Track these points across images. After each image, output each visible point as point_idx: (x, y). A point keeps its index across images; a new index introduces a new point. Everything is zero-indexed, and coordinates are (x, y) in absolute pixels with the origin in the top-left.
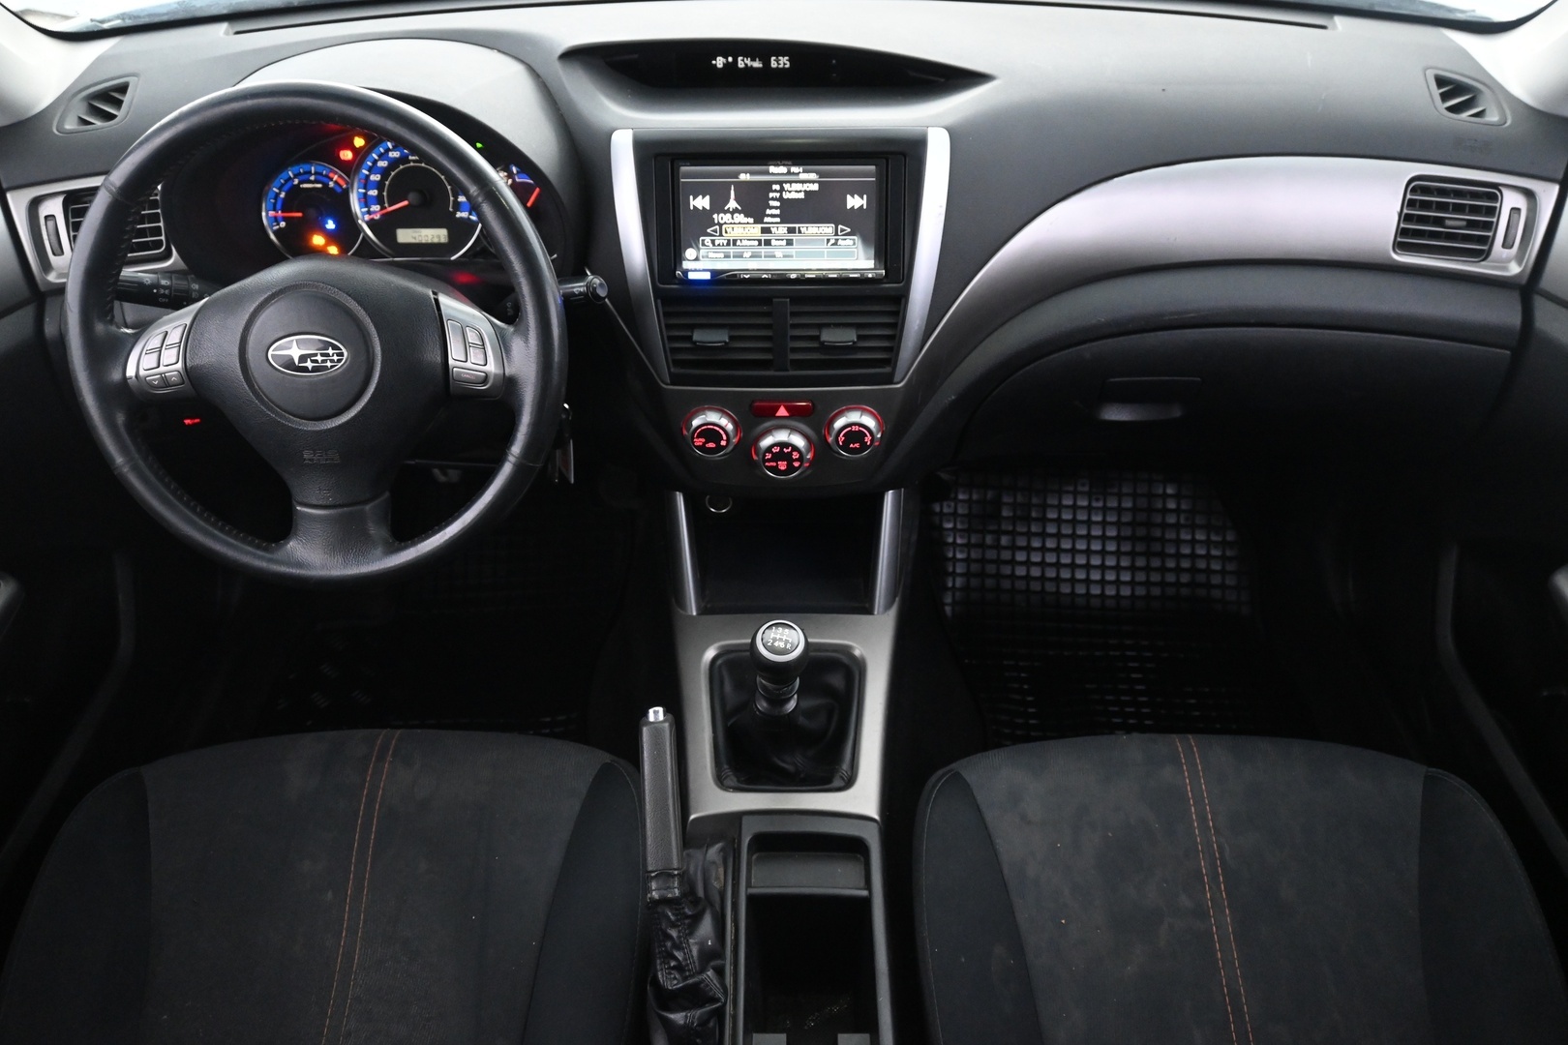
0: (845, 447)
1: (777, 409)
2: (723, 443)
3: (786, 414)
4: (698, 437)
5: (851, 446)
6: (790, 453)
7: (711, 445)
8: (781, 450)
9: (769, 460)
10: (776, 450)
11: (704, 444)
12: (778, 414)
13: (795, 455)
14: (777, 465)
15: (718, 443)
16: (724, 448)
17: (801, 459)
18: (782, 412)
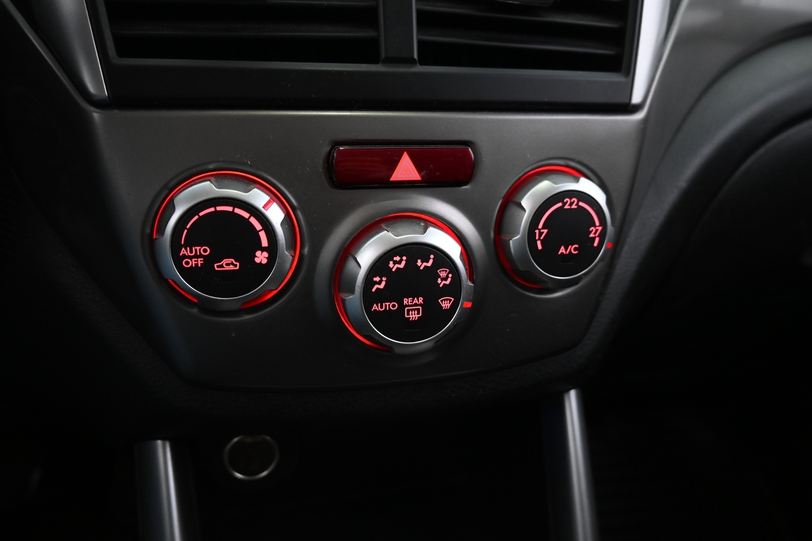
0: (548, 258)
1: (393, 164)
2: (261, 257)
3: (414, 175)
4: (189, 244)
5: (562, 250)
6: (432, 273)
7: (228, 265)
8: (411, 263)
9: (381, 296)
10: (398, 264)
11: (209, 261)
12: (397, 176)
13: (444, 278)
14: (402, 307)
15: (246, 258)
16: (265, 269)
17: (454, 289)
18: (406, 169)
